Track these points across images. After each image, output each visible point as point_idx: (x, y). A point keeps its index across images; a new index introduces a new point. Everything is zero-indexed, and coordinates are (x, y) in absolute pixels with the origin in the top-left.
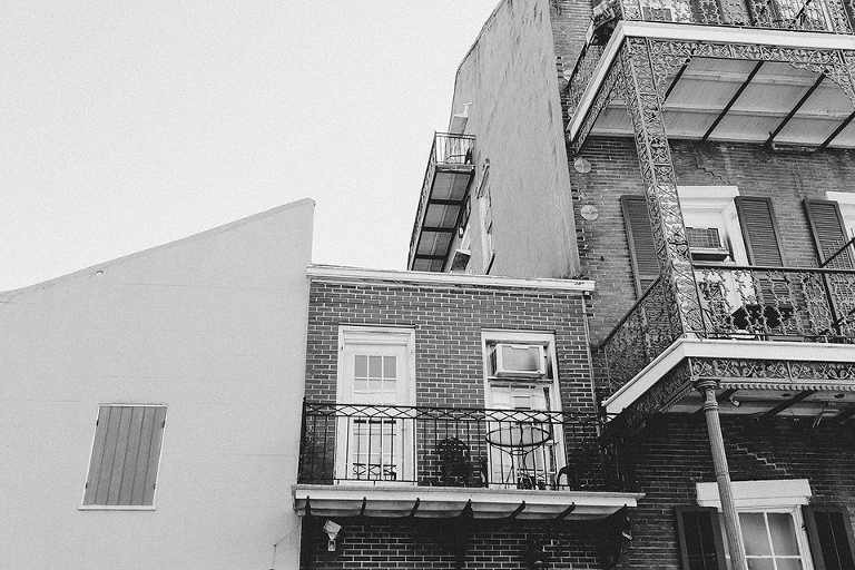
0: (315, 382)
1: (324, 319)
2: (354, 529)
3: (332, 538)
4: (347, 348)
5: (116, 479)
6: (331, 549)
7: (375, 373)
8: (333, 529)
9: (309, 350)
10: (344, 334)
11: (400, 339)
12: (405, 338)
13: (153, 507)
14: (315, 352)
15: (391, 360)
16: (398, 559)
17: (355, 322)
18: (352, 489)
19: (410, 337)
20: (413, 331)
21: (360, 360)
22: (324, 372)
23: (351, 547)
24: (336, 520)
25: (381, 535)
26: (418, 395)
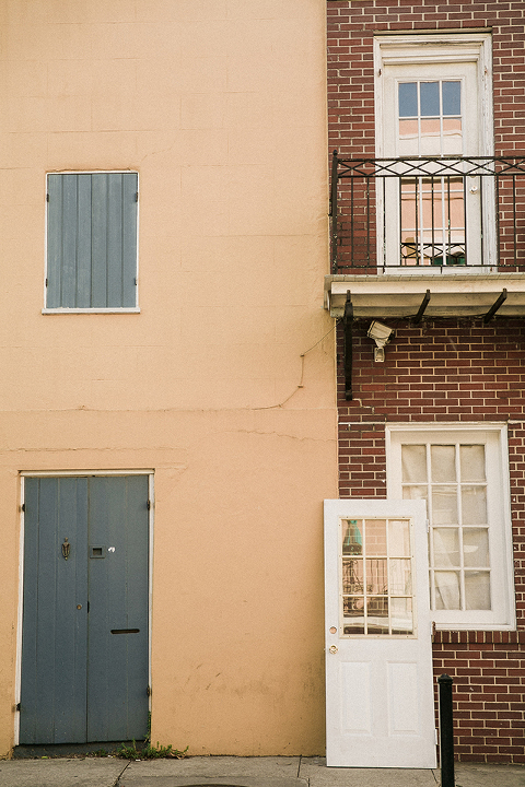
0: (342, 126)
1: (352, 27)
2: (409, 333)
3: (380, 345)
4: (387, 71)
5: (84, 273)
6: (379, 359)
7: (430, 109)
8: (381, 333)
9: (332, 79)
10: (382, 51)
11: (468, 53)
12: (476, 51)
13: (137, 310)
14: (340, 81)
15: (453, 87)
16: (471, 371)
17: (398, 29)
18: (410, 279)
19: (482, 48)
20: (487, 39)
21: (406, 89)
22: (355, 111)
23: (405, 356)
24: (386, 322)
25: (447, 341)
26: (497, 138)
